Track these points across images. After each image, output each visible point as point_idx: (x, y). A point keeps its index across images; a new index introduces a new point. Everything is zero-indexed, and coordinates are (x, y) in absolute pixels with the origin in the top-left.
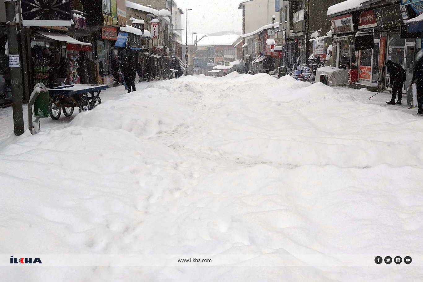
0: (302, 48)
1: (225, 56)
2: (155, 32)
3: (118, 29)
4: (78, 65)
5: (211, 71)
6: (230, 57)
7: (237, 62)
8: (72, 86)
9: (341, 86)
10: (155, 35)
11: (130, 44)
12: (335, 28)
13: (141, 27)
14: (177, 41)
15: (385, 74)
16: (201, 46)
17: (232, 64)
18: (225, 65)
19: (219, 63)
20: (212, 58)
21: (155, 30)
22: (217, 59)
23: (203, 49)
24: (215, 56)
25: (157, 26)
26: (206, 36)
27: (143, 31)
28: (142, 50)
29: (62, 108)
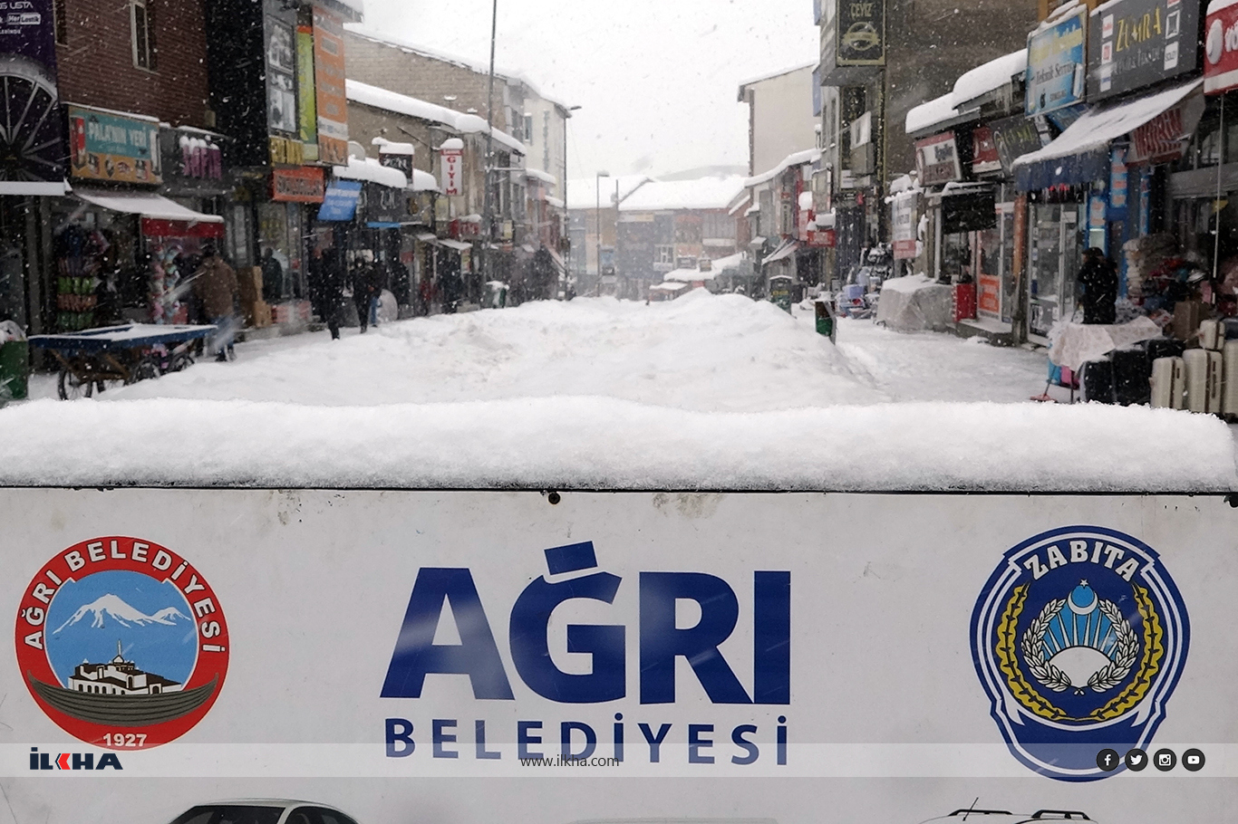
0: (872, 219)
1: (707, 242)
2: (452, 176)
3: (327, 172)
4: (177, 273)
5: (658, 287)
6: (720, 242)
7: (734, 261)
8: (126, 330)
9: (939, 331)
10: (452, 185)
11: (366, 212)
12: (926, 169)
13: (405, 164)
14: (547, 198)
15: (1026, 299)
16: (633, 212)
17: (719, 265)
18: (698, 269)
19: (683, 262)
20: (668, 246)
21: (452, 172)
22: (680, 251)
23: (643, 219)
24: (678, 240)
25: (459, 159)
26: (648, 180)
27: (409, 175)
28: (414, 229)
29: (95, 384)
